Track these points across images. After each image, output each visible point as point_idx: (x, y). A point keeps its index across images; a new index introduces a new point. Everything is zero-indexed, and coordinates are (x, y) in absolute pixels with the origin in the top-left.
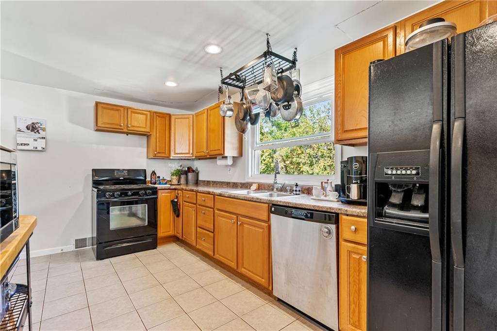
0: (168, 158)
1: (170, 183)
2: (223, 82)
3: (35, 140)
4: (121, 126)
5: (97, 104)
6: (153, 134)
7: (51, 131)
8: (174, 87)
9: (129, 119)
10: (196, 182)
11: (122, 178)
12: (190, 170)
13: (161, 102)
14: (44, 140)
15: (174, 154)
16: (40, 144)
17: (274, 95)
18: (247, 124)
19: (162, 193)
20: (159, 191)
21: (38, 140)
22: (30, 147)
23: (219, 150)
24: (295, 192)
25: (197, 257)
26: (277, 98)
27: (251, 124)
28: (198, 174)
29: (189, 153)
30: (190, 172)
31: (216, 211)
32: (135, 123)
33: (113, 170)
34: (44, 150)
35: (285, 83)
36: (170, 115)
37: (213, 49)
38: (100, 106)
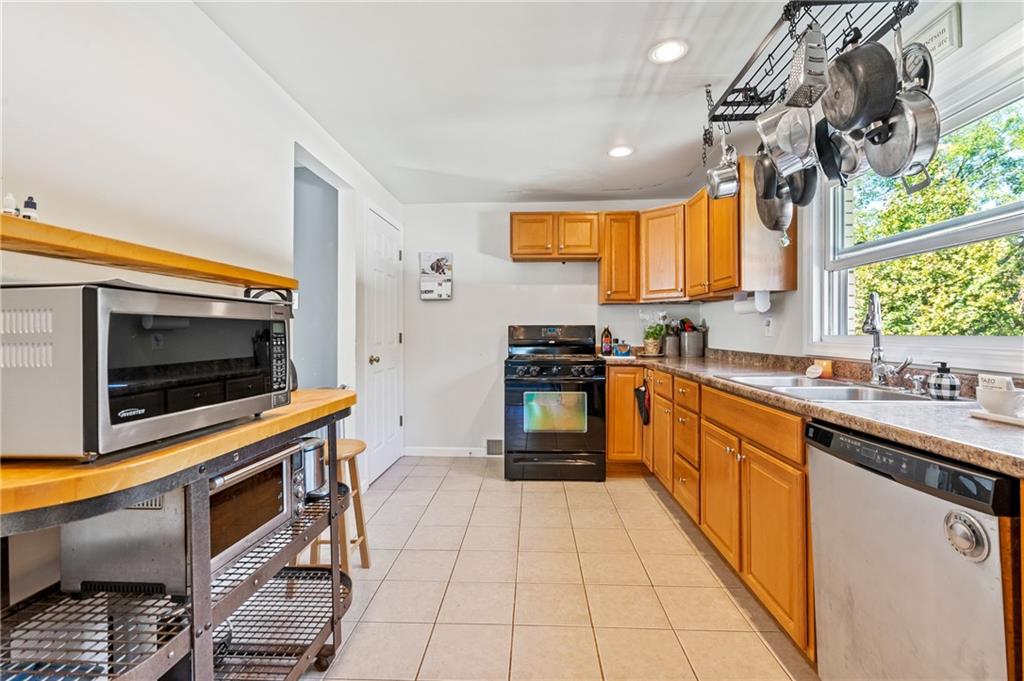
0: (633, 302)
1: (642, 353)
2: (714, 118)
3: (440, 285)
4: (548, 248)
5: (512, 215)
6: (605, 256)
7: (458, 270)
8: (629, 156)
9: (561, 234)
10: (700, 353)
11: (553, 342)
12: (686, 325)
13: (622, 192)
14: (449, 284)
15: (647, 293)
16: (445, 290)
17: (833, 112)
18: (782, 206)
19: (616, 373)
20: (611, 368)
21: (444, 284)
22: (434, 296)
23: (730, 277)
24: (933, 391)
25: (676, 518)
26: (842, 117)
27: (795, 202)
28: (705, 335)
29: (676, 290)
30: (684, 330)
31: (703, 421)
32: (571, 241)
33: (540, 327)
34: (450, 298)
35: (860, 69)
36: (637, 215)
37: (669, 52)
38: (516, 218)
